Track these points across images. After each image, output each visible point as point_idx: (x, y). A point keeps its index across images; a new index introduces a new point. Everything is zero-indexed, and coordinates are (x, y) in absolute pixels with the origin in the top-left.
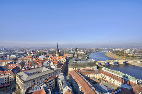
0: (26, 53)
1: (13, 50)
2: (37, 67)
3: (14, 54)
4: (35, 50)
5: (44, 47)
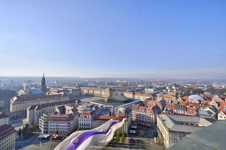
0: (165, 87)
1: (149, 83)
3: (151, 87)
4: (178, 84)
5: (197, 80)
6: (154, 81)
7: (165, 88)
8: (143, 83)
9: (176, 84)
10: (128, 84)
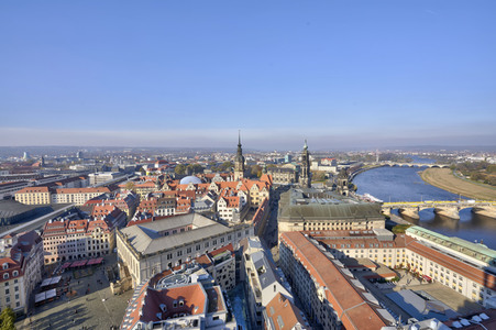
0: (141, 166)
1: (103, 159)
2: (175, 213)
3: (107, 169)
4: (165, 159)
5: (196, 149)
6: (117, 155)
7: (139, 168)
8: (86, 160)
9: (162, 157)
10: (37, 165)
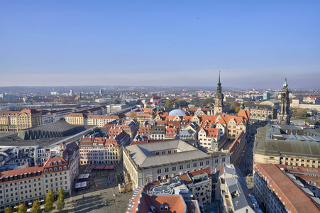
0: (141, 101)
1: (115, 95)
2: (164, 138)
3: (118, 102)
4: (158, 95)
5: (182, 88)
6: (125, 92)
8: (105, 96)
9: (156, 94)
10: (77, 98)
